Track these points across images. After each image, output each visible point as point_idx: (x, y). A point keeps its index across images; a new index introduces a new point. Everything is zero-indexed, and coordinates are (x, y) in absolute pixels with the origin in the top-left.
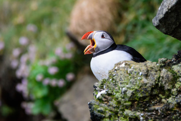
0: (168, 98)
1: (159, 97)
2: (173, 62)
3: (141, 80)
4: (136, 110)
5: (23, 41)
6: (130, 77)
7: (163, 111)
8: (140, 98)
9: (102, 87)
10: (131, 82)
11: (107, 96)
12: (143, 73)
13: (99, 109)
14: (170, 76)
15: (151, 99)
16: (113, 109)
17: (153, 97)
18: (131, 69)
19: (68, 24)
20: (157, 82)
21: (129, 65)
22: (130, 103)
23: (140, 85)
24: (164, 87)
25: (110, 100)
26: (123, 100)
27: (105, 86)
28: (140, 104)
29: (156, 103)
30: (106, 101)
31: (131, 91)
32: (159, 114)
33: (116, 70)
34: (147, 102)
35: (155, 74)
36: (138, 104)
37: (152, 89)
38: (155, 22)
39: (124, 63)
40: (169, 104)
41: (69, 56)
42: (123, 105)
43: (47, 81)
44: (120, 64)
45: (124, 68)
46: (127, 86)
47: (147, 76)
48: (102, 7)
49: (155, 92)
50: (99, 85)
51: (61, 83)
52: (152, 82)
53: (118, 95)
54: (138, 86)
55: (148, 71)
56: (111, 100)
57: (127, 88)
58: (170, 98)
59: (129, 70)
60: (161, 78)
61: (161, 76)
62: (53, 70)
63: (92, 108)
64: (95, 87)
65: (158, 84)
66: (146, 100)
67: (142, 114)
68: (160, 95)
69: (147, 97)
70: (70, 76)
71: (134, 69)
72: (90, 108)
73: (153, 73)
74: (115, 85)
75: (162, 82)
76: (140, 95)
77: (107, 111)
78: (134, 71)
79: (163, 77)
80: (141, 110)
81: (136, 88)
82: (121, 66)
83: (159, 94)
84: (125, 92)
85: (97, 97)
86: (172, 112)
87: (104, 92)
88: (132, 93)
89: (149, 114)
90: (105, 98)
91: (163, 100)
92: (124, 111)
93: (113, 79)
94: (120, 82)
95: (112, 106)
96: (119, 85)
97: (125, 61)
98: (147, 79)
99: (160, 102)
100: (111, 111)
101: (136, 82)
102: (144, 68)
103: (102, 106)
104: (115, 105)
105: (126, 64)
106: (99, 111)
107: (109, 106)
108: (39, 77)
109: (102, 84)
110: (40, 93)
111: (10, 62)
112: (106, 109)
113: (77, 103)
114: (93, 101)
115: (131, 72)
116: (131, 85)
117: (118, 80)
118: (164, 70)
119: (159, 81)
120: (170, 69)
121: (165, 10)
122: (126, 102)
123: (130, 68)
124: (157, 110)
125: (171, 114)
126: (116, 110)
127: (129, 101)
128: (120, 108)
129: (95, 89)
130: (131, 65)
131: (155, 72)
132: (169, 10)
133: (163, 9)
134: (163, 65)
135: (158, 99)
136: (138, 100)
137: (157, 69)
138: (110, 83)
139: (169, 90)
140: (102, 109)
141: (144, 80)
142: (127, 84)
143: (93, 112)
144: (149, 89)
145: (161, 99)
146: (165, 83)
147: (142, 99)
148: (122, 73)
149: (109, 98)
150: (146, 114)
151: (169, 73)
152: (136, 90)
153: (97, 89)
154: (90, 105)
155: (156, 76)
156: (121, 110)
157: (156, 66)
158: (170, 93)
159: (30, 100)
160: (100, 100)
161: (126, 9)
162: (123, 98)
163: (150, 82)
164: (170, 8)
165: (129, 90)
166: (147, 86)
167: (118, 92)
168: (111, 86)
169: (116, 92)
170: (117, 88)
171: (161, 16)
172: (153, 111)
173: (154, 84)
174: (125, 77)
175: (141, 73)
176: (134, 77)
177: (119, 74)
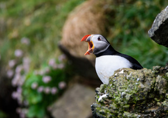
0: (163, 102)
1: (154, 100)
2: (166, 69)
3: (138, 85)
4: (134, 112)
5: (18, 53)
6: (128, 82)
7: (158, 113)
8: (138, 101)
9: (103, 92)
10: (129, 87)
11: (108, 100)
12: (140, 79)
13: (101, 111)
14: (164, 81)
15: (147, 102)
16: (113, 111)
17: (149, 100)
18: (129, 76)
19: (60, 38)
20: (152, 87)
21: (127, 72)
22: (128, 106)
23: (138, 90)
24: (159, 91)
25: (110, 103)
26: (122, 103)
27: (105, 91)
28: (138, 107)
29: (152, 106)
30: (107, 104)
31: (130, 95)
32: (155, 116)
33: (116, 76)
34: (144, 105)
35: (151, 80)
36: (136, 107)
37: (149, 93)
38: (151, 33)
39: (123, 70)
40: (163, 107)
41: (61, 66)
42: (122, 107)
43: (41, 89)
44: (119, 71)
45: (123, 74)
46: (126, 90)
47: (143, 81)
48: (91, 23)
49: (151, 96)
50: (101, 90)
51: (54, 91)
52: (148, 87)
53: (117, 98)
54: (136, 91)
55: (144, 77)
56: (112, 103)
57: (125, 92)
58: (165, 102)
59: (128, 76)
60: (156, 84)
61: (157, 81)
62: (47, 79)
63: (95, 110)
64: (97, 92)
65: (153, 89)
66: (143, 103)
67: (139, 116)
68: (156, 99)
69: (143, 100)
70: (62, 85)
71: (132, 75)
72: (93, 110)
73: (149, 79)
74: (115, 90)
75: (157, 87)
76: (137, 99)
77: (108, 113)
78: (132, 77)
79: (158, 83)
80: (138, 112)
81: (134, 92)
82: (120, 73)
83: (155, 97)
84: (124, 96)
85: (99, 100)
86: (167, 114)
87: (105, 96)
88: (130, 97)
89: (146, 115)
90: (106, 101)
91: (159, 103)
92: (124, 112)
93: (113, 85)
94: (120, 87)
95: (112, 108)
96: (119, 89)
97: (124, 69)
98: (143, 84)
99: (155, 105)
100: (111, 113)
101: (134, 87)
102: (141, 75)
103: (103, 109)
104: (115, 108)
105: (124, 71)
106: (101, 113)
107: (110, 108)
108: (34, 86)
109: (103, 89)
110: (35, 100)
111: (6, 72)
112: (107, 111)
113: (68, 109)
114: (95, 104)
115: (129, 78)
116: (130, 89)
117: (117, 85)
118: (159, 77)
119: (154, 86)
120: (165, 76)
121: (160, 23)
122: (125, 105)
123: (129, 74)
124: (153, 112)
125: (165, 115)
126: (116, 112)
127: (128, 104)
128: (120, 111)
129: (97, 94)
130: (130, 72)
131: (151, 79)
132: (163, 23)
133: (158, 22)
134: (157, 72)
135: (154, 102)
136: (135, 103)
137: (153, 76)
138: (110, 88)
139: (164, 94)
140: (104, 111)
141: (141, 85)
142: (126, 89)
143: (96, 114)
144: (146, 93)
145: (156, 102)
146: (160, 88)
147: (139, 102)
148: (122, 79)
149: (110, 101)
150: (143, 115)
151: (163, 79)
152: (134, 94)
153: (99, 93)
154: (93, 108)
155: (152, 82)
156: (120, 112)
157: (152, 73)
158: (164, 97)
159: (24, 107)
160: (101, 103)
161: (112, 25)
162: (123, 101)
163: (146, 87)
164: (164, 21)
165: (127, 94)
166: (144, 90)
167: (117, 96)
168: (112, 90)
169: (116, 96)
170: (116, 92)
171: (156, 28)
172: (149, 113)
173: (150, 88)
174: (124, 82)
175: (138, 79)
176: (132, 83)
177: (118, 80)
